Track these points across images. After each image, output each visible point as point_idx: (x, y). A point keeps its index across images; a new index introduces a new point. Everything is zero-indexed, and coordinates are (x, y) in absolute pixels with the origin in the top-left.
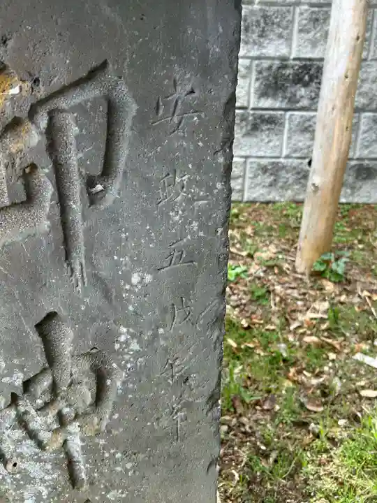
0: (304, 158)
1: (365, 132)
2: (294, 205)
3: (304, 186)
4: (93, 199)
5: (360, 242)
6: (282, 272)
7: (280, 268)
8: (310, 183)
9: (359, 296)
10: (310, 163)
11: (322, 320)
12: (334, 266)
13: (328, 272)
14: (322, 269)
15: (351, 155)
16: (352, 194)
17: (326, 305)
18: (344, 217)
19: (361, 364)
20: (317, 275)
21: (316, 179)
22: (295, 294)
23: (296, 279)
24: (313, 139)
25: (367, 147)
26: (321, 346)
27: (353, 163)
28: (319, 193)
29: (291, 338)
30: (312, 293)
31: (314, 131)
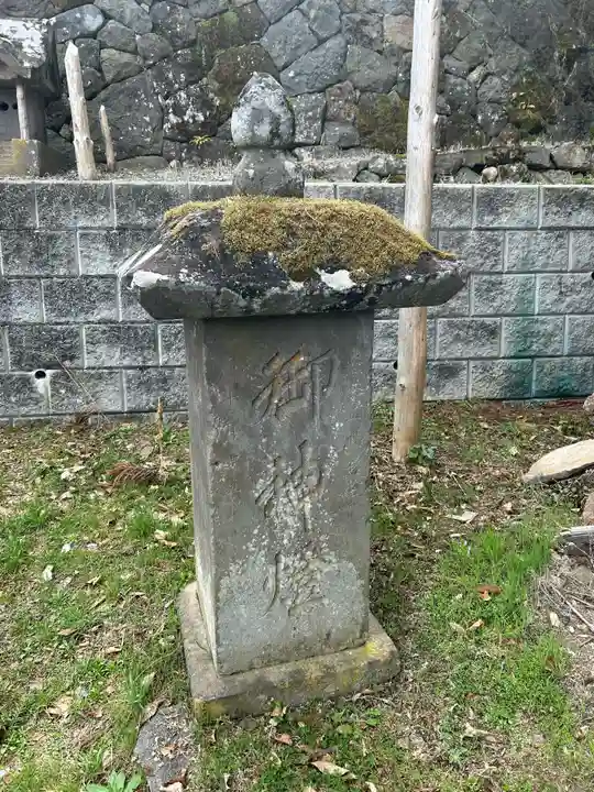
0: (389, 361)
1: (441, 335)
2: (384, 405)
3: (393, 386)
4: (323, 394)
5: (446, 434)
6: (381, 462)
7: (380, 459)
8: (398, 383)
9: (448, 477)
10: (396, 366)
11: (419, 496)
12: (424, 453)
13: (420, 458)
14: (416, 456)
15: (431, 356)
16: (437, 392)
17: (421, 485)
18: (431, 413)
19: (451, 519)
20: (412, 462)
21: (402, 380)
22: (395, 477)
23: (394, 467)
24: (396, 344)
25: (445, 348)
26: (420, 512)
27: (434, 364)
28: (406, 391)
29: (395, 509)
30: (410, 477)
31: (397, 336)
